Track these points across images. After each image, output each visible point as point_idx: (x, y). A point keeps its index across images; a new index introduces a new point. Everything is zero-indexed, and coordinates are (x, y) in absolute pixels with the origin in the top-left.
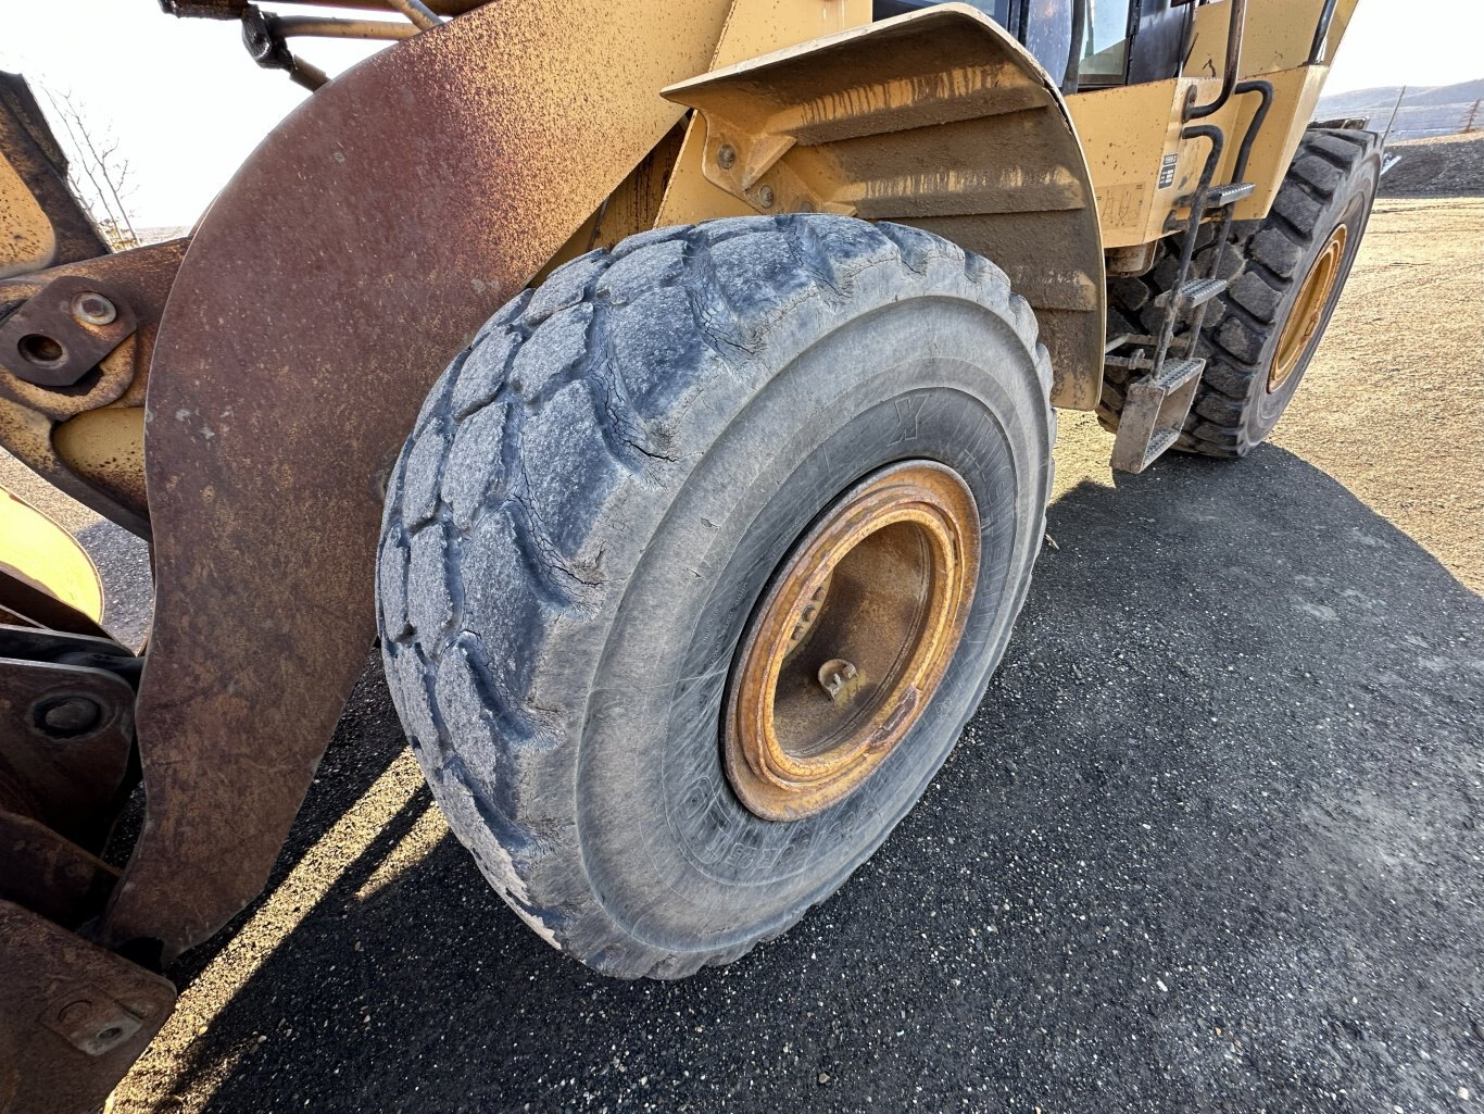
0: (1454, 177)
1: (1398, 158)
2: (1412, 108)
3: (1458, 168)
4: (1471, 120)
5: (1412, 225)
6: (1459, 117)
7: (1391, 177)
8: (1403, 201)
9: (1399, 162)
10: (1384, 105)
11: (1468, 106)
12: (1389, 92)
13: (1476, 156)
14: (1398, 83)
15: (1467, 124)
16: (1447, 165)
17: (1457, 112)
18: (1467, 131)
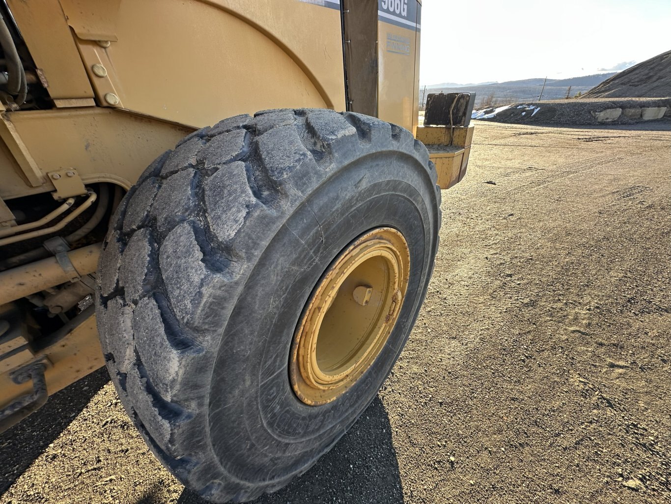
0: (560, 118)
1: (539, 108)
2: (550, 87)
3: (562, 114)
4: (569, 93)
5: (541, 142)
6: (565, 92)
7: (537, 116)
8: (541, 128)
9: (539, 110)
10: (540, 85)
11: (567, 88)
12: (540, 80)
13: (568, 110)
14: (543, 77)
15: (567, 94)
16: (558, 113)
17: (565, 90)
18: (567, 98)
